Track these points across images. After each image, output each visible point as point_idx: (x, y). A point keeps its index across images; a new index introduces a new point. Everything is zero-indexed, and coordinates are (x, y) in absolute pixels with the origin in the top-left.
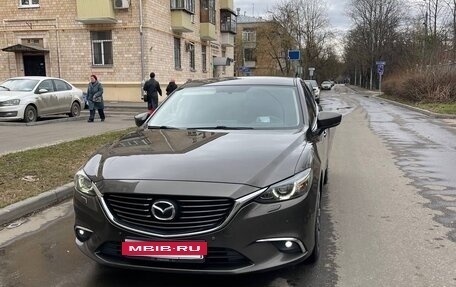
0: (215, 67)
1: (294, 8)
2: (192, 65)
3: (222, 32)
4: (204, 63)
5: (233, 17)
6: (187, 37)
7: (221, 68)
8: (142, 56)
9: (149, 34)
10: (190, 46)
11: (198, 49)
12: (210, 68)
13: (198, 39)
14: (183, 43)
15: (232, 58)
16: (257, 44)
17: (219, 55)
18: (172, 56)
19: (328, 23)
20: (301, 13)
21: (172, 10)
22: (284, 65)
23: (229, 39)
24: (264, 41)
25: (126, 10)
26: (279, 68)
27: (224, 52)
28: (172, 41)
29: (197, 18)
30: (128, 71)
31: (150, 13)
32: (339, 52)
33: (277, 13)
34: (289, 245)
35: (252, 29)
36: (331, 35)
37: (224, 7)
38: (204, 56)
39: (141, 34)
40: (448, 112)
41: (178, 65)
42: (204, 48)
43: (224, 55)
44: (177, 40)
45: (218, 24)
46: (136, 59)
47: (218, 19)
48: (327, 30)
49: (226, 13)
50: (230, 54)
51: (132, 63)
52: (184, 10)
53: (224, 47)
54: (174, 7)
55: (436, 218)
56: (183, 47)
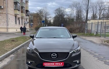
0: (25, 24)
1: (42, 11)
2: (19, 23)
3: (26, 15)
4: (22, 23)
5: (29, 12)
6: (18, 16)
7: (26, 24)
8: (7, 20)
9: (9, 15)
10: (19, 18)
11: (21, 19)
12: (23, 24)
13: (21, 17)
14: (17, 18)
15: (28, 22)
16: (33, 19)
17: (25, 21)
18: (15, 21)
19: (50, 15)
20: (44, 12)
21: (14, 9)
22: (40, 24)
23: (28, 17)
24: (35, 18)
25: (3, 9)
26: (39, 24)
27: (26, 20)
28: (14, 17)
29: (20, 12)
30: (3, 24)
31: (9, 10)
32: (52, 21)
33: (38, 12)
34: (78, 62)
35: (32, 15)
36: (51, 17)
37: (26, 9)
38: (22, 21)
39: (7, 15)
40: (80, 35)
41: (16, 23)
42: (22, 19)
43: (26, 21)
44: (16, 17)
45: (25, 14)
46: (5, 21)
47: (25, 12)
48: (50, 16)
49: (27, 11)
50: (28, 21)
51: (4, 22)
52: (18, 10)
53: (26, 19)
54: (15, 9)
55: (93, 56)
56: (17, 19)
